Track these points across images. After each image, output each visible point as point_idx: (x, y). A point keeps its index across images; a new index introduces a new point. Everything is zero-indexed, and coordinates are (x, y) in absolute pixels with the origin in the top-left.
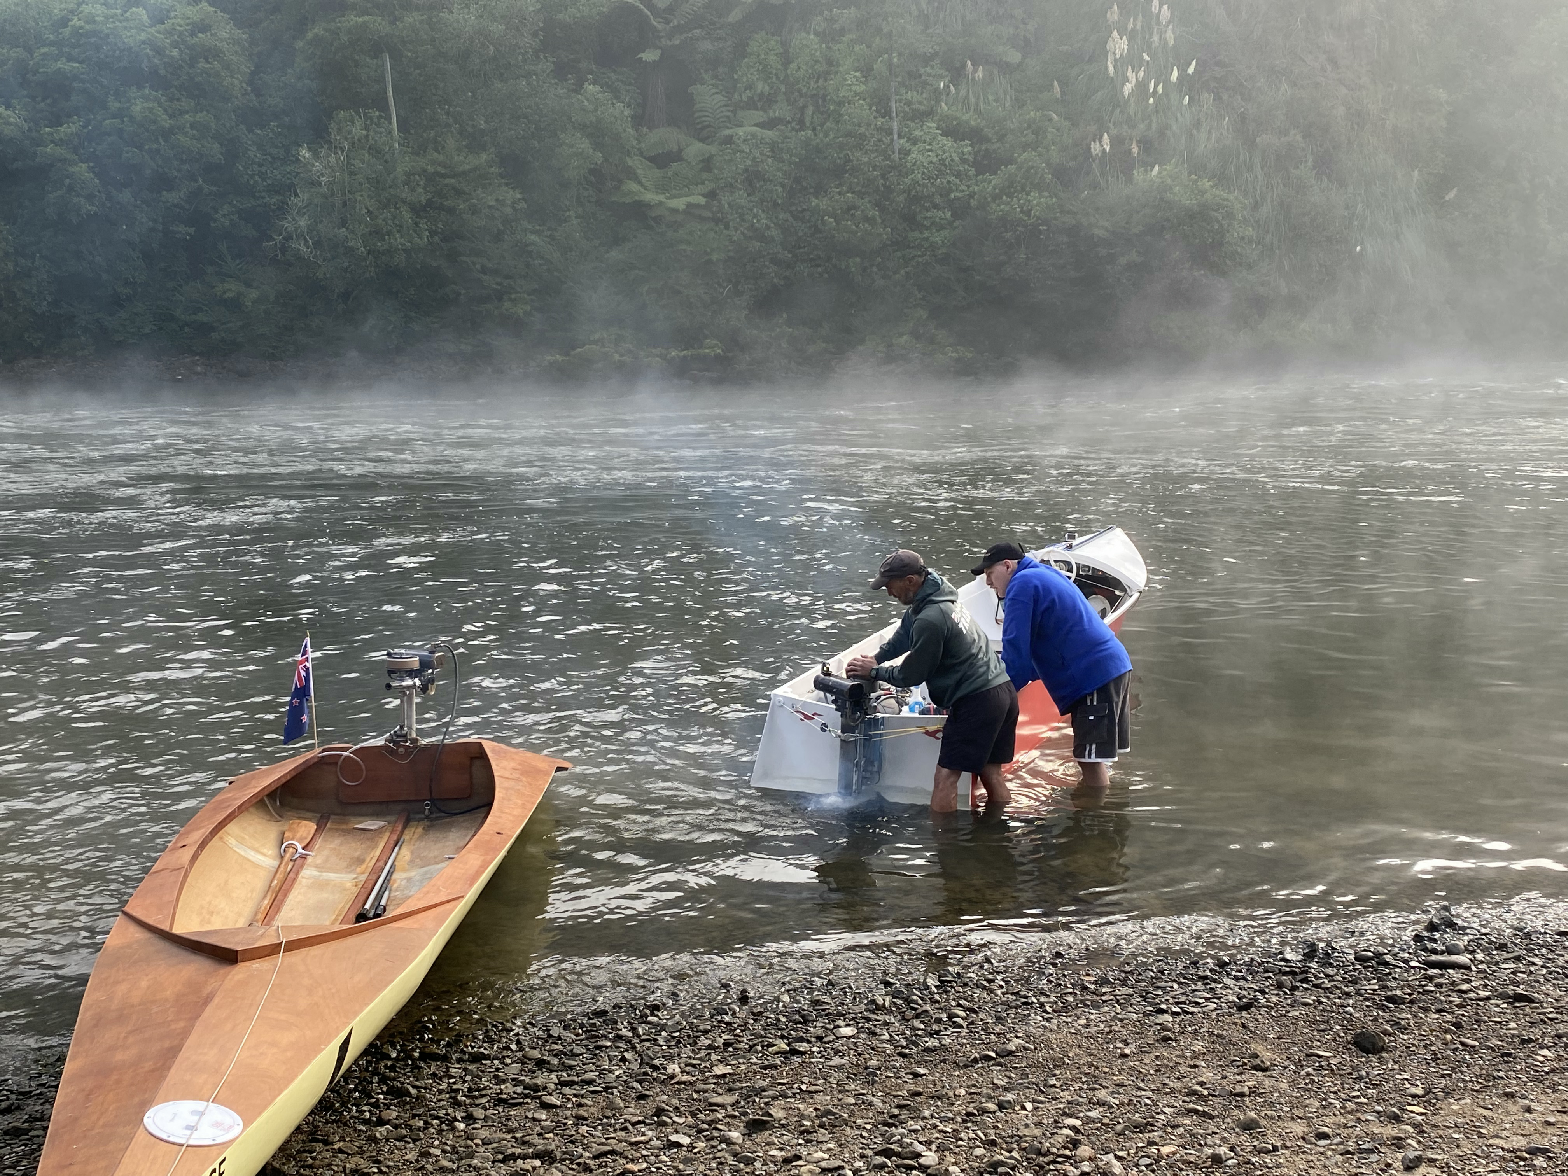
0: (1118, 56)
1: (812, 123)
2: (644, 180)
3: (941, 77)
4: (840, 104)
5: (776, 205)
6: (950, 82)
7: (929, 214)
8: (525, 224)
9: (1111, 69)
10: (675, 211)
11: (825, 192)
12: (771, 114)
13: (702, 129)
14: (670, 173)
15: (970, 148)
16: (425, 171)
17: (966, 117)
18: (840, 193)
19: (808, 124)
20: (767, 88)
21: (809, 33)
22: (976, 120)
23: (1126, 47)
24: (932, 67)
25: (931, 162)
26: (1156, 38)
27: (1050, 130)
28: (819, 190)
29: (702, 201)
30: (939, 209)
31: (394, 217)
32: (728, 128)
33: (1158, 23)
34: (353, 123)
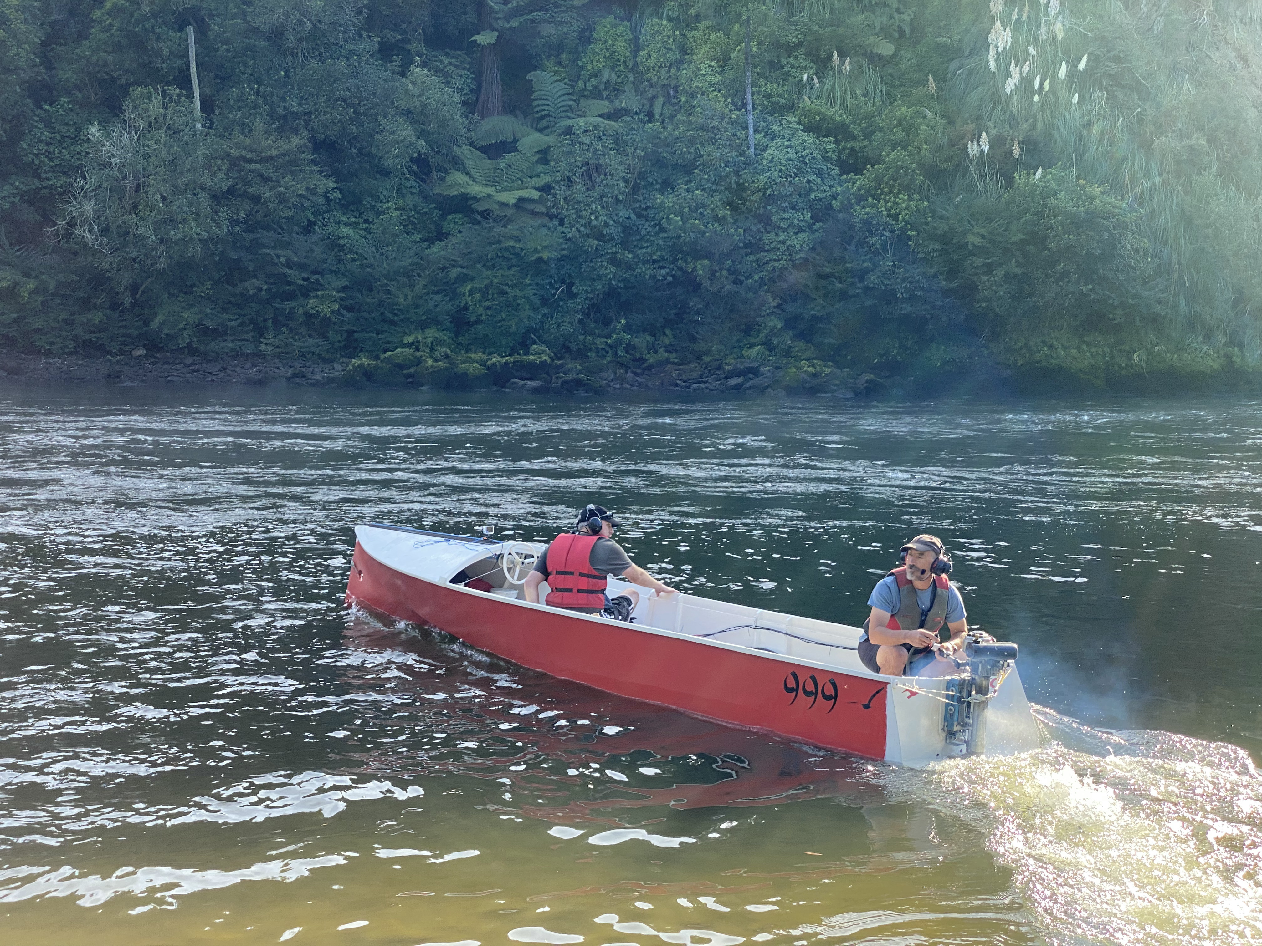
0: (1000, 50)
1: (661, 115)
2: (473, 171)
3: (805, 68)
4: (692, 95)
5: (618, 201)
6: (816, 74)
7: (786, 215)
8: (339, 215)
9: (992, 65)
10: (504, 205)
11: (673, 189)
12: (617, 103)
13: (542, 118)
14: (502, 165)
15: (834, 146)
16: (228, 154)
17: (830, 113)
18: (688, 190)
19: (657, 116)
20: (614, 76)
21: (661, 18)
22: (840, 116)
23: (1010, 40)
24: (796, 58)
25: (790, 160)
26: (1043, 30)
27: (923, 127)
28: (667, 185)
29: (535, 195)
30: (797, 210)
31: (191, 204)
32: (569, 118)
33: (1047, 14)
34: (150, 99)
